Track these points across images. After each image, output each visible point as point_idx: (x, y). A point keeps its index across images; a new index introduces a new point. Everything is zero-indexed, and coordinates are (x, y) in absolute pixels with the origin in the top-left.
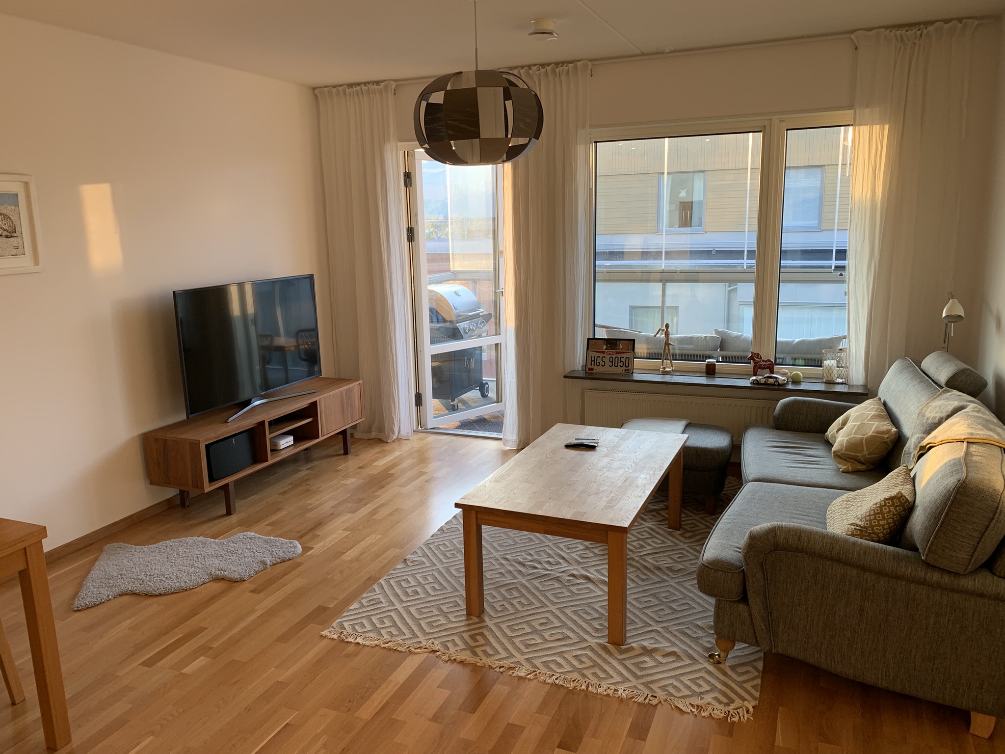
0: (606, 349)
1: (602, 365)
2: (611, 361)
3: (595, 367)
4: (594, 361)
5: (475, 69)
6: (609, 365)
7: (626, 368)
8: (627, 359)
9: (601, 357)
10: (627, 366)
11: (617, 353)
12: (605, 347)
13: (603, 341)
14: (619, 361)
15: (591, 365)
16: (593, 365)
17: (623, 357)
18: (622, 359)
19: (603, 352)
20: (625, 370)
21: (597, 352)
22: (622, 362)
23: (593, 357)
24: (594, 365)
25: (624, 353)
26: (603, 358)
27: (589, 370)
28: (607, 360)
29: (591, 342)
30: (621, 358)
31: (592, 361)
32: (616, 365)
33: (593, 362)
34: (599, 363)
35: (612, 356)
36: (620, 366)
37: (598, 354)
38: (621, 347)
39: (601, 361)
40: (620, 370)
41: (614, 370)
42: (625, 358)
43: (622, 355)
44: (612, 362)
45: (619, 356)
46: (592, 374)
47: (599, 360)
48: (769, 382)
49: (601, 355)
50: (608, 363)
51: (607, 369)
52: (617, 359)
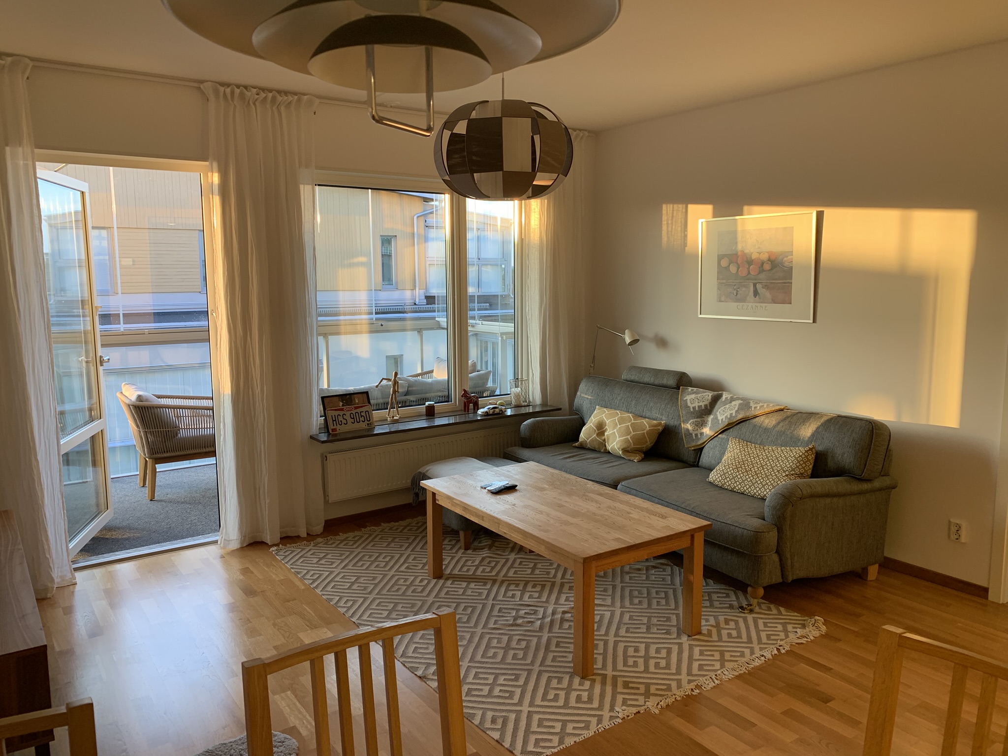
0: (343, 405)
1: (344, 423)
2: (352, 417)
3: (338, 427)
4: (335, 420)
5: (501, 99)
6: (352, 422)
7: (368, 422)
8: (367, 412)
9: (341, 415)
10: (368, 420)
11: (356, 408)
12: (341, 403)
13: (338, 397)
14: (360, 417)
15: (334, 426)
16: (335, 425)
17: (363, 412)
18: (362, 414)
19: (342, 410)
20: (368, 424)
21: (336, 410)
22: (363, 417)
23: (333, 417)
24: (337, 425)
25: (362, 407)
26: (344, 415)
27: (333, 432)
28: (347, 417)
29: (326, 400)
30: (361, 412)
31: (333, 421)
32: (358, 421)
33: (335, 422)
34: (341, 421)
35: (352, 412)
36: (362, 421)
37: (337, 413)
38: (357, 401)
39: (342, 419)
40: (363, 425)
41: (357, 426)
42: (364, 412)
43: (361, 409)
44: (354, 418)
45: (359, 410)
46: (336, 435)
47: (341, 418)
48: (495, 412)
49: (341, 413)
50: (350, 421)
51: (350, 427)
52: (357, 414)
